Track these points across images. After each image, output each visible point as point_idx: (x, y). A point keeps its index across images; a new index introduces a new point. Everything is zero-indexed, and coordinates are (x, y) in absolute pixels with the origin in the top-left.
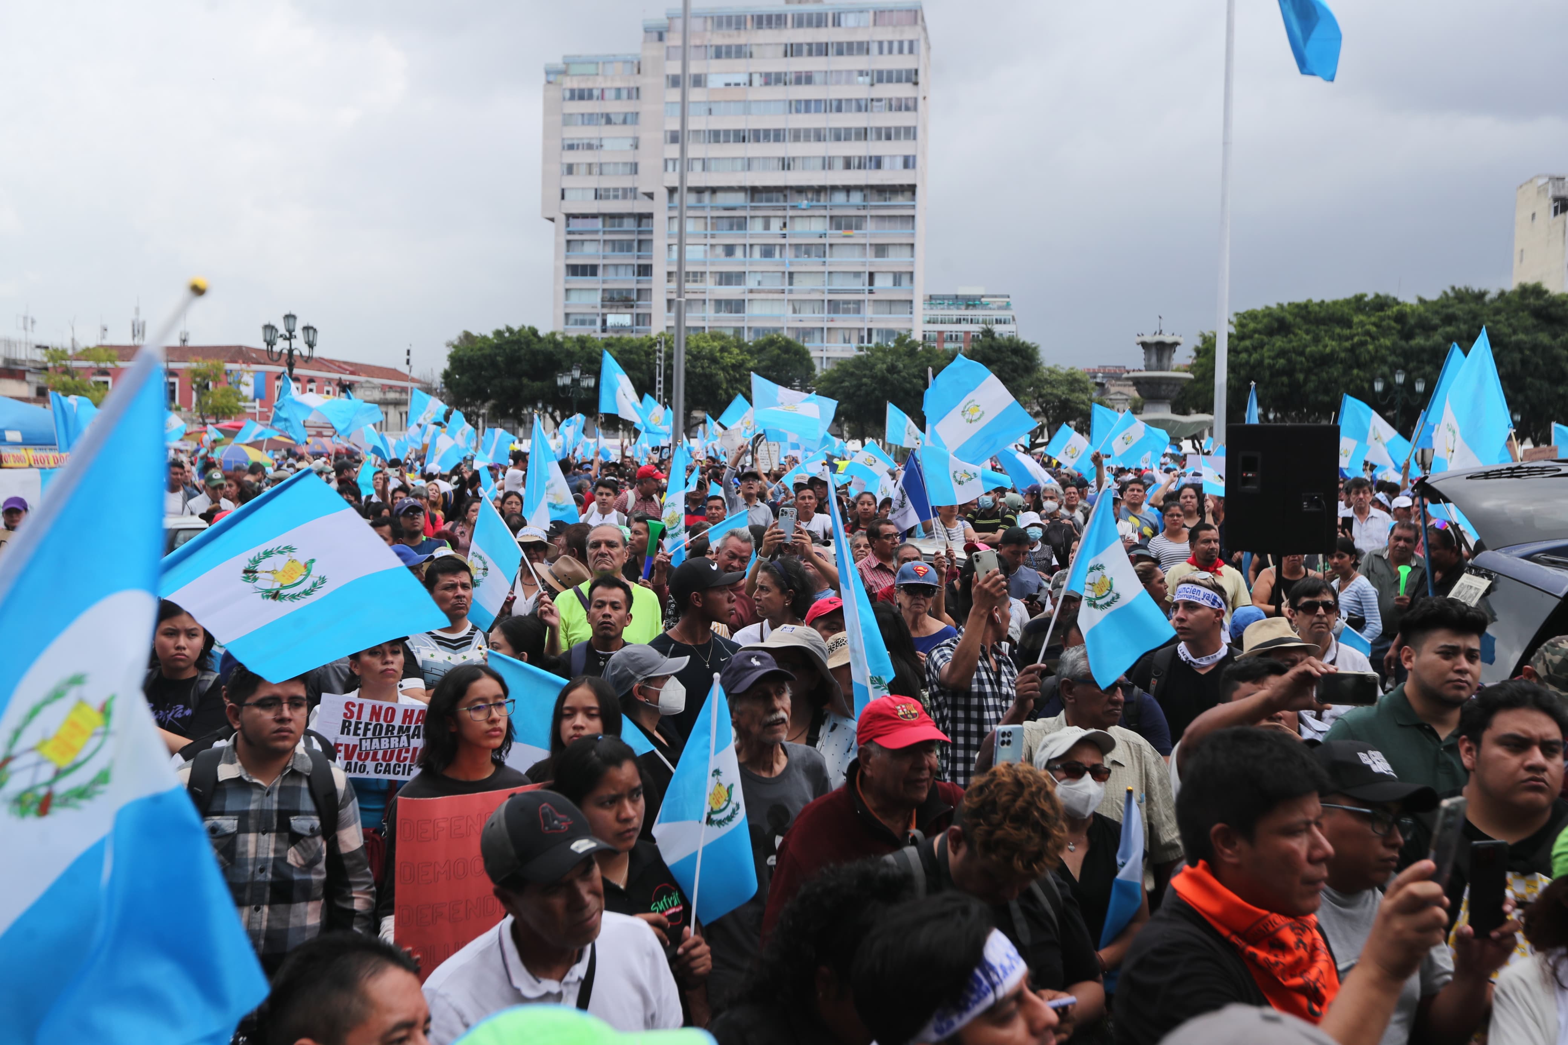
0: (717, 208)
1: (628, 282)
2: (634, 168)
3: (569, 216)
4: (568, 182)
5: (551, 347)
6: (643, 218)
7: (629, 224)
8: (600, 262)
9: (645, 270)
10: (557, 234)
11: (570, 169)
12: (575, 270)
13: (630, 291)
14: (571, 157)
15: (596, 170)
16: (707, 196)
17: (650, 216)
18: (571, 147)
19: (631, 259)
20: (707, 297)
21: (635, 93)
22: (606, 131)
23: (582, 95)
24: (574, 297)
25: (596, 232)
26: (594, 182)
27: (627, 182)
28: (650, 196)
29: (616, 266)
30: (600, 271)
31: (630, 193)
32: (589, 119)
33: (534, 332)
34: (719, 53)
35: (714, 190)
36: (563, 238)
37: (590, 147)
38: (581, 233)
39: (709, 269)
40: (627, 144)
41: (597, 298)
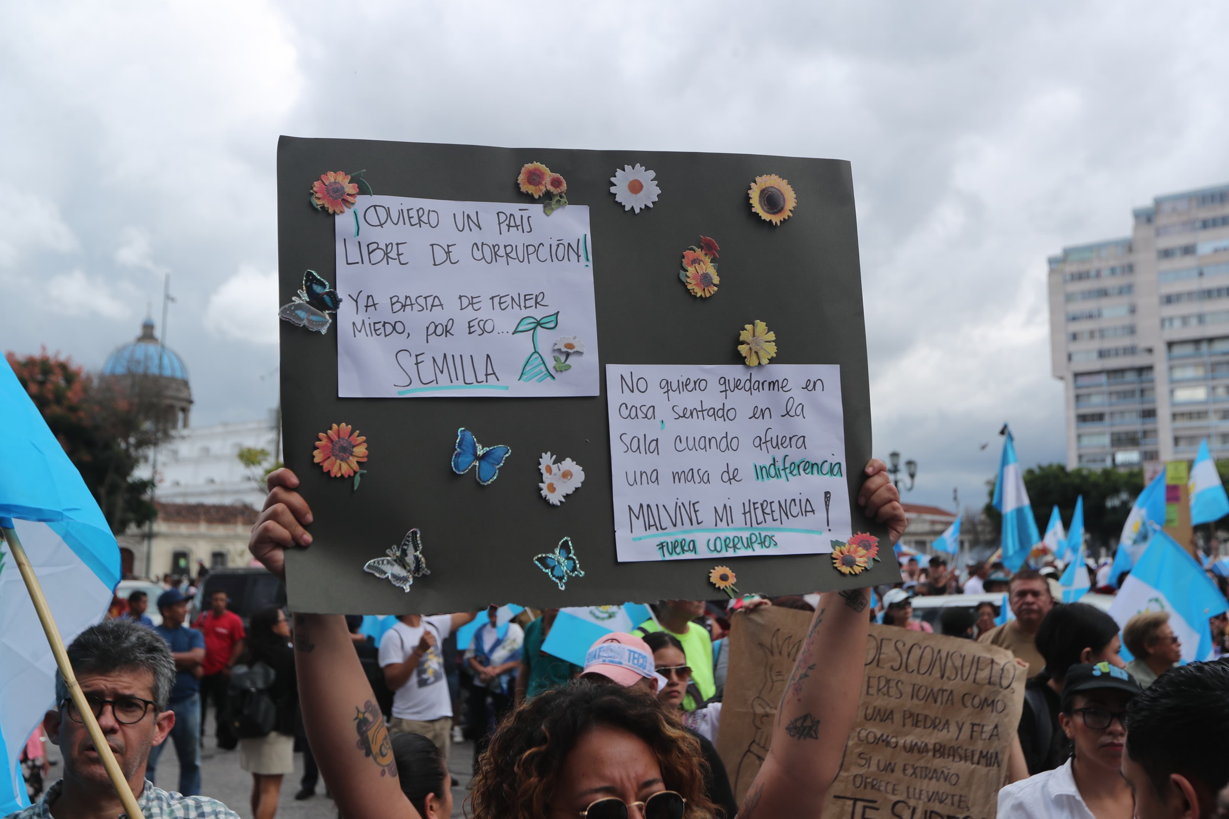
0: (1216, 354)
1: (1133, 424)
2: (1132, 330)
3: (1077, 375)
4: (1074, 347)
5: (1077, 481)
6: (1143, 370)
7: (1131, 377)
8: (1105, 409)
9: (1150, 414)
10: (1067, 389)
11: (1075, 337)
12: (1083, 418)
13: (1135, 433)
14: (1075, 327)
15: (1097, 335)
16: (1204, 347)
17: (1150, 368)
18: (1074, 319)
19: (1135, 405)
20: (1212, 431)
21: (1130, 269)
22: (1104, 303)
23: (1080, 277)
24: (1085, 441)
25: (1100, 385)
26: (1096, 345)
27: (1126, 342)
28: (1150, 351)
29: (1122, 413)
30: (1107, 418)
31: (1131, 351)
32: (1088, 295)
33: (1062, 468)
34: (1205, 225)
35: (1211, 340)
36: (1072, 394)
37: (1090, 316)
38: (1088, 387)
39: (1212, 407)
40: (1123, 311)
41: (1106, 440)
